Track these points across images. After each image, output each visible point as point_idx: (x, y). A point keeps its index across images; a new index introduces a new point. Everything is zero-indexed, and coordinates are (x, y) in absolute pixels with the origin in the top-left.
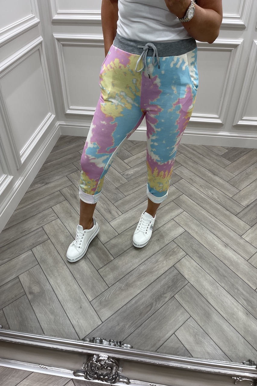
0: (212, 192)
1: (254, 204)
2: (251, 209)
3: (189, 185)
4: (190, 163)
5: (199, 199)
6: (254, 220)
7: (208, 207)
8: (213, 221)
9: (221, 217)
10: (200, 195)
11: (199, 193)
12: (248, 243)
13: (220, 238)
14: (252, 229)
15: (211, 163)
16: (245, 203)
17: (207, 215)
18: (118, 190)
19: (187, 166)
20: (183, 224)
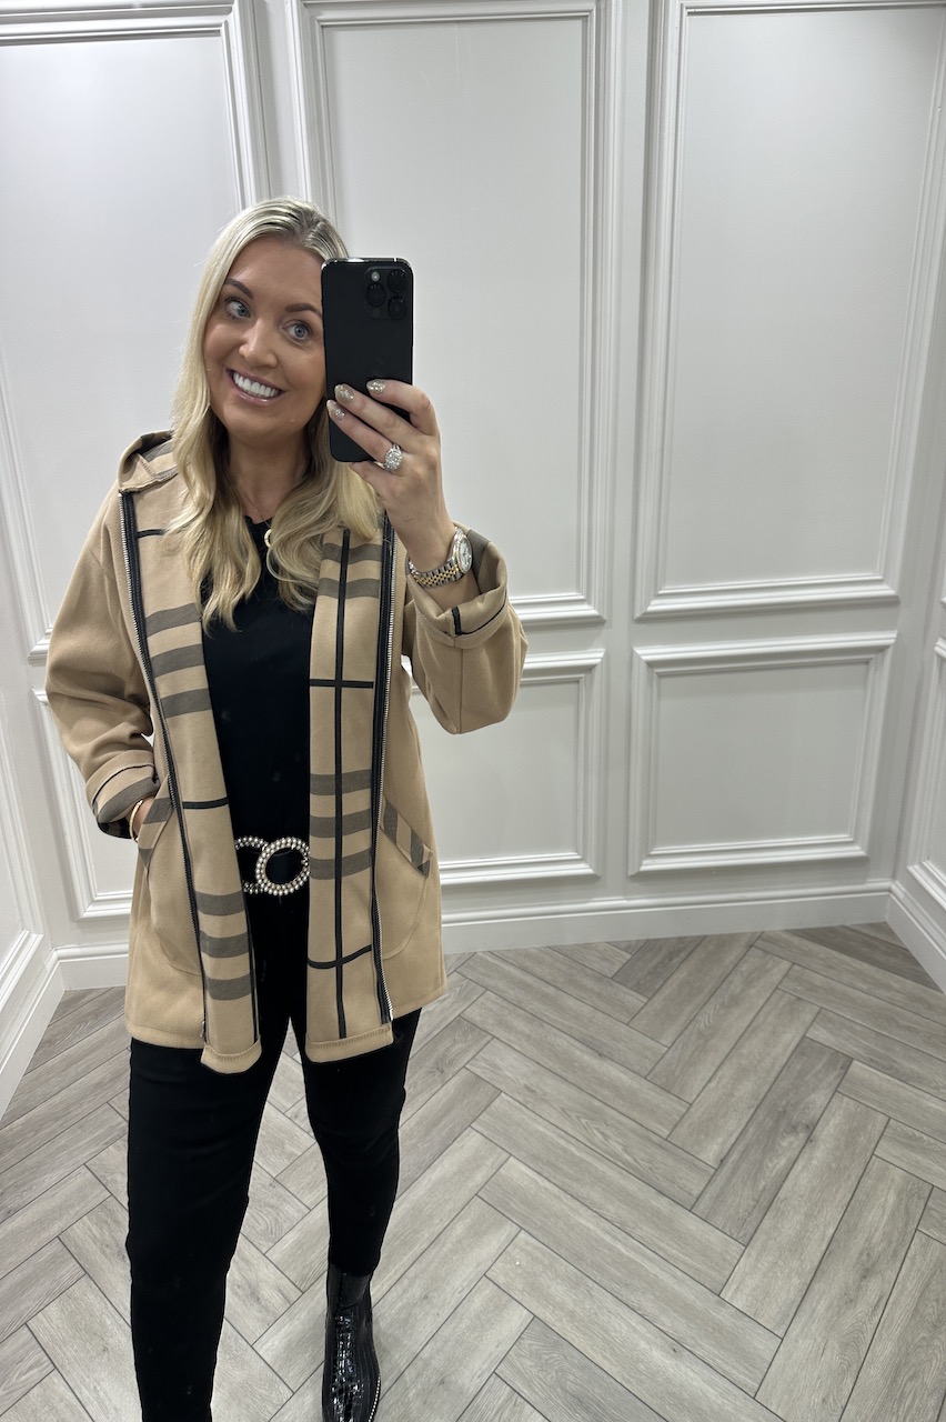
0: (603, 1128)
1: (740, 1148)
2: (734, 1172)
3: (524, 1116)
4: (520, 1025)
5: (565, 1168)
6: (750, 1214)
7: (596, 1195)
8: (621, 1255)
9: (645, 1228)
10: (565, 1151)
11: (562, 1142)
12: (747, 1319)
13: (650, 1319)
14: (749, 1255)
15: (586, 1010)
16: (711, 1153)
17: (598, 1232)
18: (280, 1189)
19: (511, 1038)
20: (520, 1286)
